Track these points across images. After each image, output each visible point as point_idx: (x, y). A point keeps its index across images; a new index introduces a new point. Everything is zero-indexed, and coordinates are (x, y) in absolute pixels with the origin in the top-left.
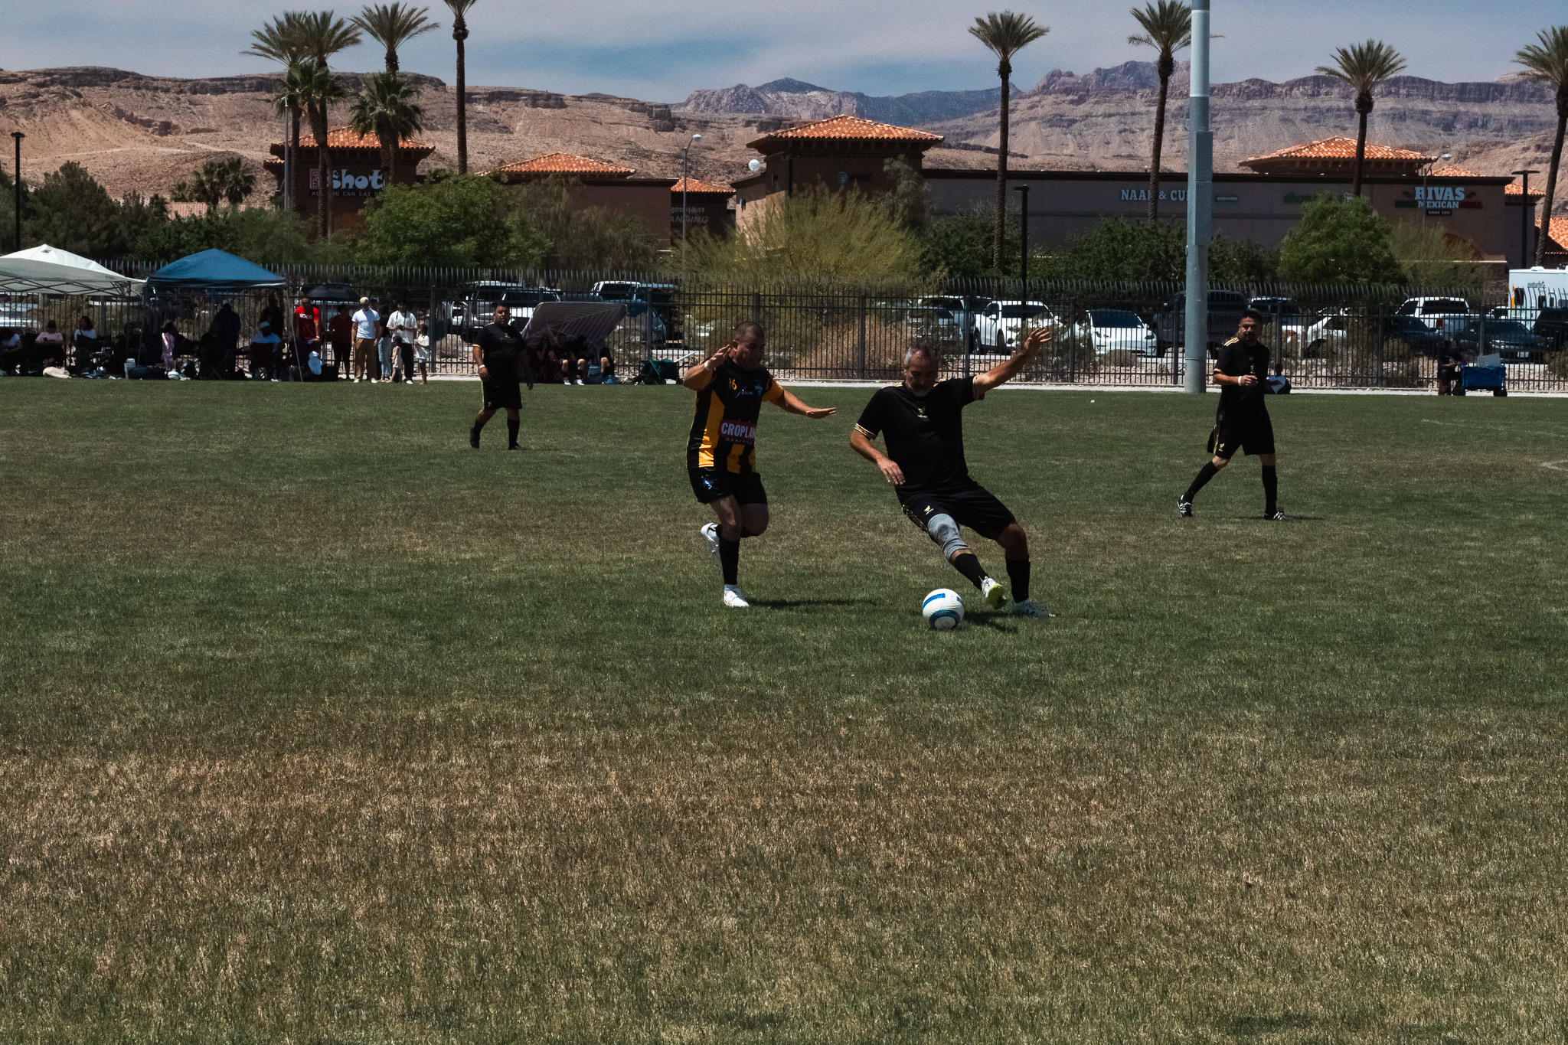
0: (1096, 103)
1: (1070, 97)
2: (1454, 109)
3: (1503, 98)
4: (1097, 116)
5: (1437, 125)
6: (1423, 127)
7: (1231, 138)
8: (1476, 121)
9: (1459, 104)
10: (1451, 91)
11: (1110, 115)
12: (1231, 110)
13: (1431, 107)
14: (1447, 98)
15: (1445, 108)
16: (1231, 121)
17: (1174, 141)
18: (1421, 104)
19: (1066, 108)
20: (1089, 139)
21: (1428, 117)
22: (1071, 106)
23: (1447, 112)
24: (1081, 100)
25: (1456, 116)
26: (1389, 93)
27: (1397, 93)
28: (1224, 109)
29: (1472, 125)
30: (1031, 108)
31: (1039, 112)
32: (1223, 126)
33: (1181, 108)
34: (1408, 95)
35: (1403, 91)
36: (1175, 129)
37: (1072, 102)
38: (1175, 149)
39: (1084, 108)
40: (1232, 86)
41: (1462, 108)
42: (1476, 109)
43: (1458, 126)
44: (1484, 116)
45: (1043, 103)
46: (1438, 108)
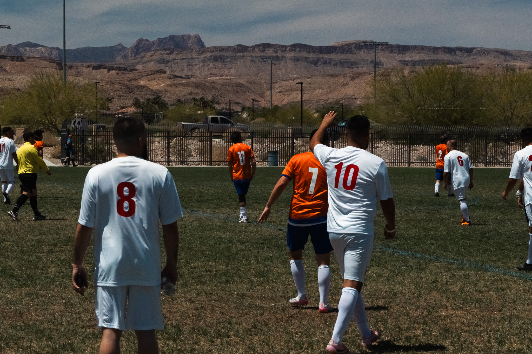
0: (177, 54)
1: (167, 52)
2: (317, 56)
3: (336, 52)
4: (178, 59)
5: (311, 63)
6: (306, 64)
7: (231, 68)
8: (326, 61)
9: (319, 54)
10: (316, 49)
11: (183, 59)
12: (231, 57)
13: (308, 56)
14: (314, 52)
15: (314, 56)
16: (231, 61)
17: (209, 69)
18: (305, 55)
19: (165, 56)
20: (175, 69)
21: (308, 60)
22: (167, 55)
23: (315, 58)
24: (171, 53)
25: (318, 59)
26: (292, 50)
27: (295, 50)
28: (228, 57)
29: (325, 63)
30: (151, 56)
31: (155, 58)
32: (228, 63)
33: (211, 56)
34: (300, 51)
35: (298, 49)
36: (209, 65)
37: (167, 54)
38: (209, 72)
39: (172, 56)
40: (231, 47)
41: (321, 56)
42: (326, 56)
43: (319, 63)
44: (330, 59)
45: (156, 54)
46: (311, 56)
